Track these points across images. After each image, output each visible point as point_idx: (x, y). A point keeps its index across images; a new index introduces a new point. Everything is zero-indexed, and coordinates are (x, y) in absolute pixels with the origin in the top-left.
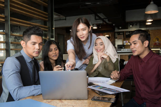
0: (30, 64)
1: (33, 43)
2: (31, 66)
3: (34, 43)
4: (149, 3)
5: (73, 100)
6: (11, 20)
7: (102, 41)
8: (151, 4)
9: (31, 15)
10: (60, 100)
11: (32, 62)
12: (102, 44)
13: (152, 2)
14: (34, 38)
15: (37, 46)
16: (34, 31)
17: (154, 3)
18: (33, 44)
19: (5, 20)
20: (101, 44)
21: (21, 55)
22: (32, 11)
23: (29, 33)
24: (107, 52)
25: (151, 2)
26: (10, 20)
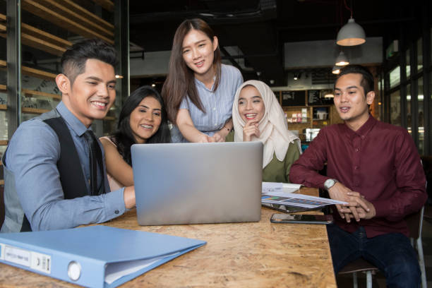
0: (82, 142)
1: (91, 81)
2: (84, 146)
3: (95, 82)
4: (345, 22)
5: (221, 225)
6: (24, 30)
7: (258, 93)
8: (351, 23)
9: (74, 23)
10: (187, 226)
11: (88, 135)
12: (258, 99)
13: (351, 20)
14: (93, 67)
15: (102, 90)
16: (95, 50)
17: (357, 21)
18: (93, 83)
19: (8, 28)
20: (256, 99)
21: (59, 116)
22: (76, 15)
23: (82, 52)
24: (269, 121)
25: (350, 18)
26: (22, 31)
